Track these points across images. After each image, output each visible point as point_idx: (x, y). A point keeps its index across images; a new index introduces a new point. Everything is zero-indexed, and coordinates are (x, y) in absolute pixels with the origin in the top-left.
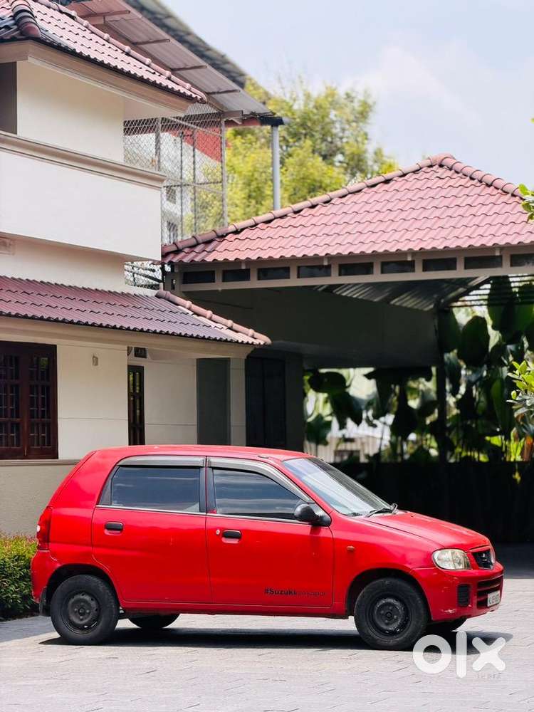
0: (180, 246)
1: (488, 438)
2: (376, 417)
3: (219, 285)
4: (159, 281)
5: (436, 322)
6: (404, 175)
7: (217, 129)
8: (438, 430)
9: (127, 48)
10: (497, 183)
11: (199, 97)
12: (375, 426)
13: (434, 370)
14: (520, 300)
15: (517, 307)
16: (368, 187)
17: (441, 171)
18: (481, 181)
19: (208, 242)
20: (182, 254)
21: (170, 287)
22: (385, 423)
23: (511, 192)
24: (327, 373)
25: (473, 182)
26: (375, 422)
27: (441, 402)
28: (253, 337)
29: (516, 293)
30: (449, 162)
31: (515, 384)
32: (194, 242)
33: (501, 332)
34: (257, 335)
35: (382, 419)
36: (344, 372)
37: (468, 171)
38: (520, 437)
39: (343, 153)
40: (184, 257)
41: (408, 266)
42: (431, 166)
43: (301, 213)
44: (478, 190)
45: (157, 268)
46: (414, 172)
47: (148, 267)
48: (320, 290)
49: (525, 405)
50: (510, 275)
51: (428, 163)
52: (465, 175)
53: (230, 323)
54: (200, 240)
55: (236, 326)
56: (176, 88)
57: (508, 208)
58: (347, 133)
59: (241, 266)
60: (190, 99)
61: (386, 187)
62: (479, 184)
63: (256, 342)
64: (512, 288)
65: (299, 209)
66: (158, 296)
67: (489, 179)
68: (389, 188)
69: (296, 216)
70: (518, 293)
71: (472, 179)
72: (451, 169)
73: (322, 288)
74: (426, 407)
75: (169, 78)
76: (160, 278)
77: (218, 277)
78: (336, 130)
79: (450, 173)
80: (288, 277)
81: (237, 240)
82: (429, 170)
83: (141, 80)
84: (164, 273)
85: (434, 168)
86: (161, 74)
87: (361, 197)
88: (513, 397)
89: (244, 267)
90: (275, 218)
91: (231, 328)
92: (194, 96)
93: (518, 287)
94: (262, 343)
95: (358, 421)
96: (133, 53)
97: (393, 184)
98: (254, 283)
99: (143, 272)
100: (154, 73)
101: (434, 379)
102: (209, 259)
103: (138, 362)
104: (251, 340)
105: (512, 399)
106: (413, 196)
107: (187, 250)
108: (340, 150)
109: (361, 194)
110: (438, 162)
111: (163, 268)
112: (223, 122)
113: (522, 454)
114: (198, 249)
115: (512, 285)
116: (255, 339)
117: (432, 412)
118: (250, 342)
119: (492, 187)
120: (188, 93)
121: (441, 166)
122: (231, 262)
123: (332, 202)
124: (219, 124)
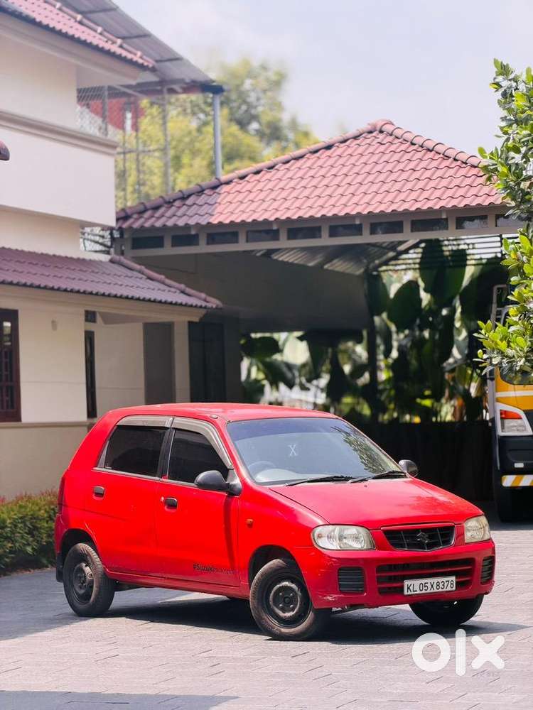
0: (129, 212)
1: (418, 400)
2: (309, 381)
3: (168, 250)
4: (108, 247)
5: (366, 286)
6: (345, 141)
7: (160, 97)
8: (370, 392)
9: (79, 17)
10: (438, 148)
11: (151, 66)
12: (308, 389)
13: (365, 333)
14: (451, 264)
15: (448, 271)
16: (311, 152)
17: (381, 136)
18: (422, 146)
19: (156, 208)
20: (131, 221)
21: (119, 252)
22: (317, 387)
23: (453, 157)
24: (260, 338)
25: (415, 147)
26: (308, 385)
27: (372, 366)
28: (205, 300)
29: (447, 256)
30: (388, 128)
31: (482, 343)
32: (142, 208)
33: (432, 294)
34: (209, 299)
35: (315, 382)
36: (276, 336)
37: (409, 137)
38: (451, 398)
39: (259, 122)
40: (134, 222)
41: (357, 230)
42: (370, 132)
43: (247, 179)
44: (419, 155)
45: (107, 234)
46: (355, 138)
47: (97, 232)
48: (258, 254)
49: (491, 364)
50: (441, 239)
51: (369, 128)
52: (406, 141)
53: (182, 286)
54: (148, 205)
55: (188, 290)
56: (129, 56)
57: (451, 172)
58: (262, 102)
59: (190, 231)
60: (142, 67)
61: (329, 152)
62: (420, 149)
63: (209, 305)
64: (443, 251)
65: (244, 175)
66: (112, 261)
67: (430, 145)
68: (332, 154)
69: (241, 181)
70: (450, 255)
71: (413, 144)
72: (391, 135)
73: (261, 253)
74: (358, 370)
75: (121, 46)
76: (109, 244)
77: (168, 242)
78: (252, 98)
79: (390, 139)
80: (237, 242)
81: (206, 205)
82: (370, 136)
83: (97, 49)
84: (113, 239)
85: (374, 134)
86: (114, 43)
87: (305, 162)
88: (480, 356)
89: (193, 232)
90: (221, 184)
91: (183, 292)
92: (146, 64)
93: (449, 251)
94: (214, 306)
95: (290, 385)
96: (85, 21)
97: (335, 150)
98: (203, 248)
99: (92, 238)
100: (107, 42)
101: (365, 341)
102: (158, 224)
103: (91, 326)
104: (204, 304)
105: (478, 358)
106: (356, 161)
107: (135, 216)
108: (255, 118)
109: (304, 160)
110: (378, 128)
111: (111, 234)
112: (165, 90)
113: (454, 415)
114: (147, 215)
115: (445, 248)
116: (208, 302)
117: (362, 375)
118: (203, 305)
119: (433, 152)
120: (140, 61)
121: (381, 132)
122: (181, 227)
123: (276, 168)
124: (160, 92)
